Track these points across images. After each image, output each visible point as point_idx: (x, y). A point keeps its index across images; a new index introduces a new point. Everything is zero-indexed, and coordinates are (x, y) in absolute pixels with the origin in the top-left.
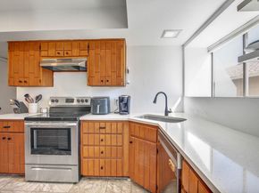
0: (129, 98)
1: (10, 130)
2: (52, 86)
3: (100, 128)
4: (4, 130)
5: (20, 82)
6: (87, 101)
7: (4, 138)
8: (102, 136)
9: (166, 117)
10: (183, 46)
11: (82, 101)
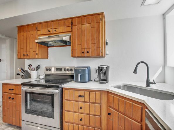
0: (107, 68)
1: (14, 92)
2: (48, 58)
3: (80, 96)
4: (10, 91)
5: (24, 55)
6: (71, 70)
7: (9, 98)
8: (81, 104)
9: (148, 88)
10: (164, 15)
11: (68, 70)
